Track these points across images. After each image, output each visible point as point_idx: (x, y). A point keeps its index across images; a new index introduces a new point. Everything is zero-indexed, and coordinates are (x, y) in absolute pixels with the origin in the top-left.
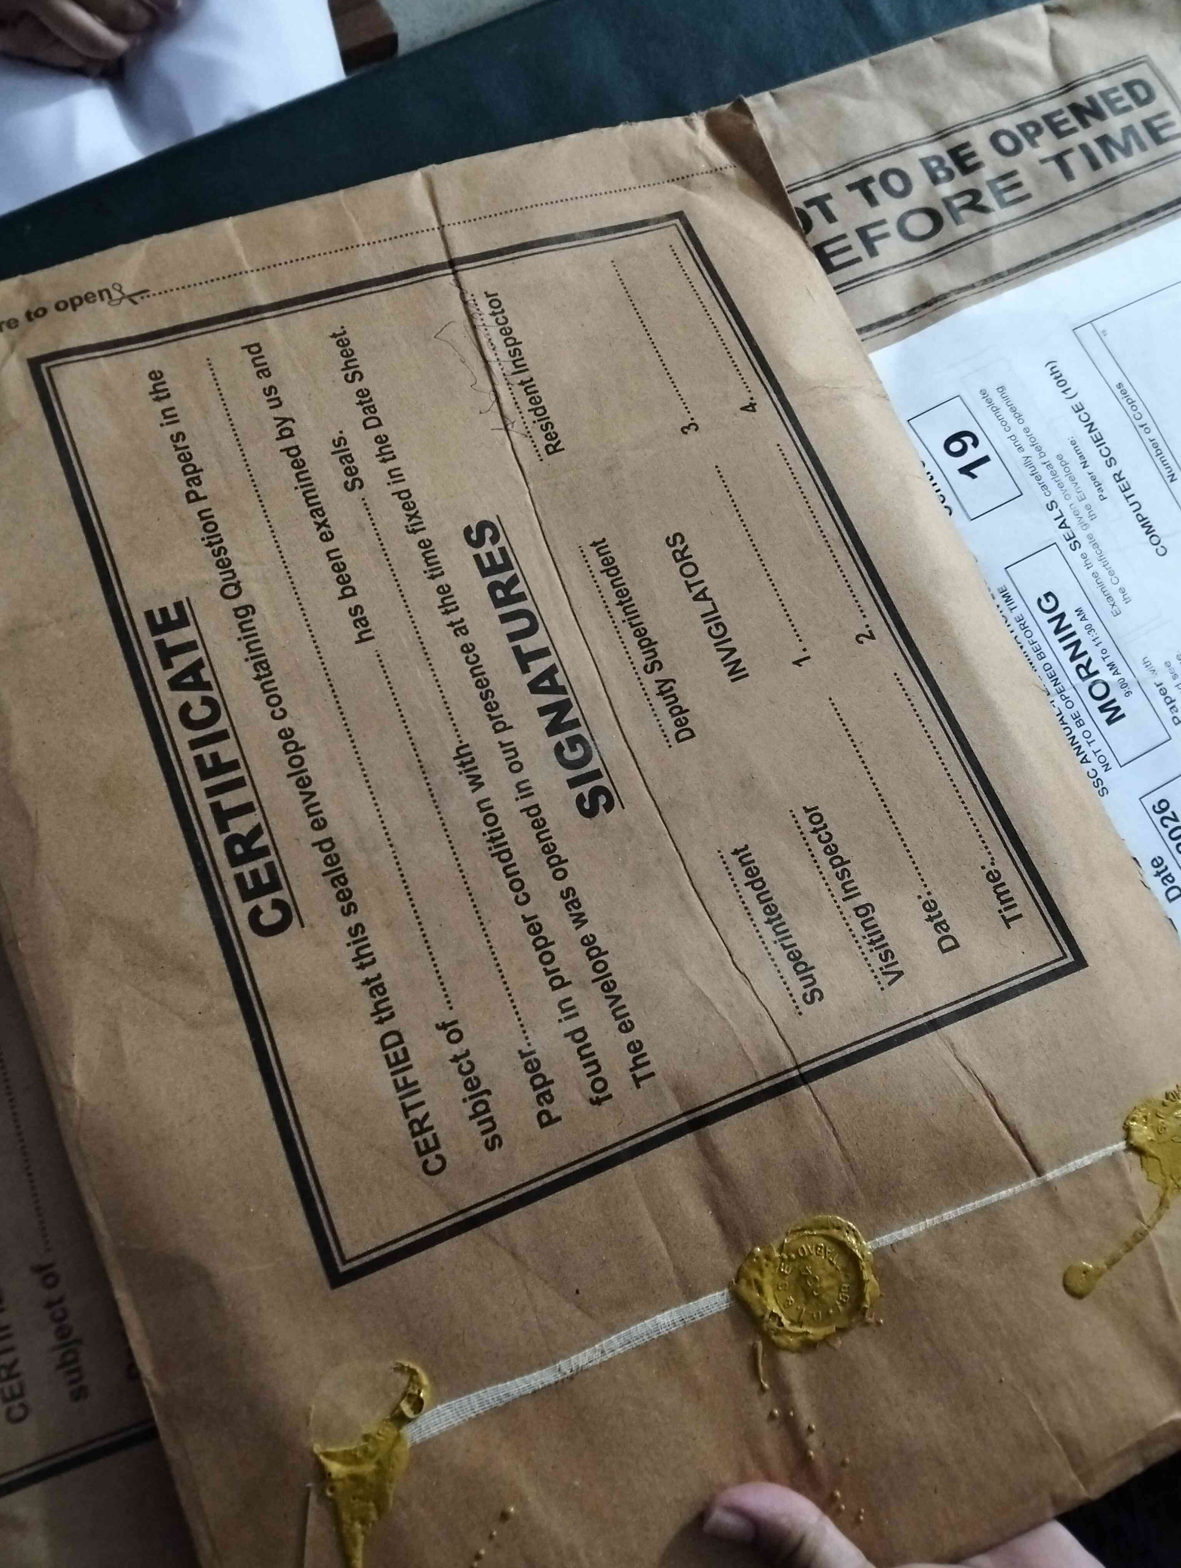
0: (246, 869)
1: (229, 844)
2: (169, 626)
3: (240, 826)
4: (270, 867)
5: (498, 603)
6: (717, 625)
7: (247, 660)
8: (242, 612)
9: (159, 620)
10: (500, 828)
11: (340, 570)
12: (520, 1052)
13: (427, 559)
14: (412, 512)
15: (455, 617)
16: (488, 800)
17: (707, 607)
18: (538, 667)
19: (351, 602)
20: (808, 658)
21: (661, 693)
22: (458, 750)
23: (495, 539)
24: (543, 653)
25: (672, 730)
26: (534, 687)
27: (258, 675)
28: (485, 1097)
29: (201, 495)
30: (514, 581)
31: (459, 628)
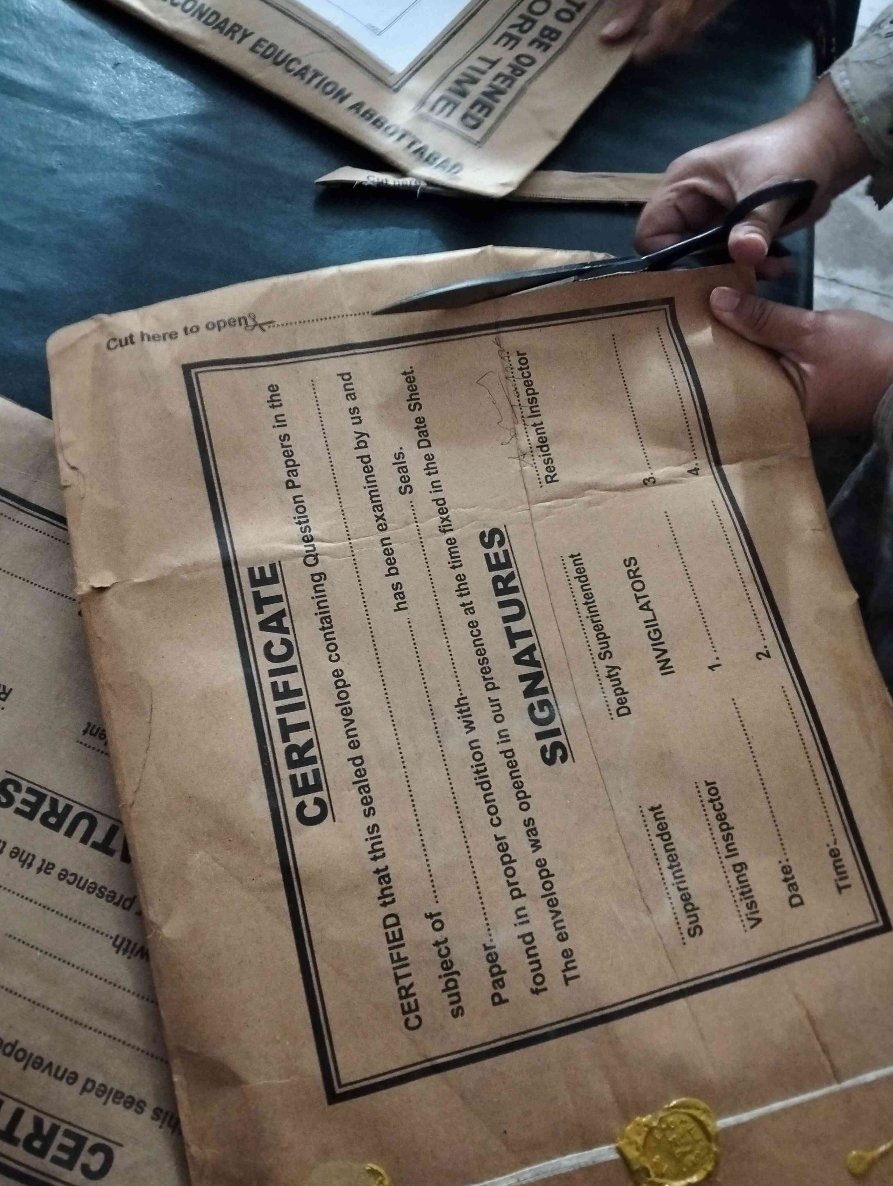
0: (298, 772)
1: (288, 752)
2: (264, 581)
3: (298, 738)
4: (316, 772)
5: (498, 593)
6: (655, 631)
7: (316, 614)
8: (317, 578)
9: (258, 576)
10: (484, 764)
11: (389, 554)
12: (484, 945)
13: (451, 553)
14: (444, 516)
15: (466, 599)
16: (477, 741)
17: (649, 615)
18: (522, 644)
19: (394, 579)
20: (719, 665)
21: (609, 676)
22: (459, 700)
23: (501, 543)
24: (527, 634)
25: (614, 706)
26: (518, 659)
27: (323, 627)
28: (455, 977)
29: (296, 484)
30: (511, 576)
31: (469, 609)
